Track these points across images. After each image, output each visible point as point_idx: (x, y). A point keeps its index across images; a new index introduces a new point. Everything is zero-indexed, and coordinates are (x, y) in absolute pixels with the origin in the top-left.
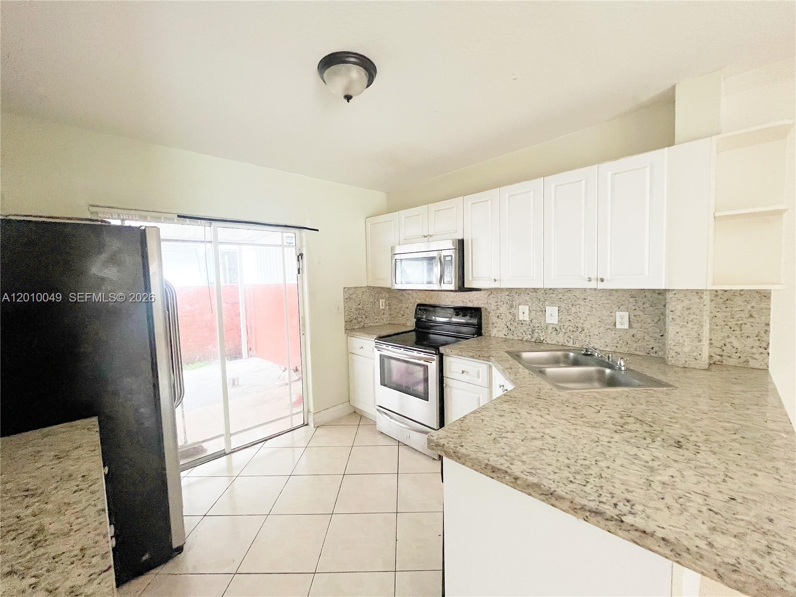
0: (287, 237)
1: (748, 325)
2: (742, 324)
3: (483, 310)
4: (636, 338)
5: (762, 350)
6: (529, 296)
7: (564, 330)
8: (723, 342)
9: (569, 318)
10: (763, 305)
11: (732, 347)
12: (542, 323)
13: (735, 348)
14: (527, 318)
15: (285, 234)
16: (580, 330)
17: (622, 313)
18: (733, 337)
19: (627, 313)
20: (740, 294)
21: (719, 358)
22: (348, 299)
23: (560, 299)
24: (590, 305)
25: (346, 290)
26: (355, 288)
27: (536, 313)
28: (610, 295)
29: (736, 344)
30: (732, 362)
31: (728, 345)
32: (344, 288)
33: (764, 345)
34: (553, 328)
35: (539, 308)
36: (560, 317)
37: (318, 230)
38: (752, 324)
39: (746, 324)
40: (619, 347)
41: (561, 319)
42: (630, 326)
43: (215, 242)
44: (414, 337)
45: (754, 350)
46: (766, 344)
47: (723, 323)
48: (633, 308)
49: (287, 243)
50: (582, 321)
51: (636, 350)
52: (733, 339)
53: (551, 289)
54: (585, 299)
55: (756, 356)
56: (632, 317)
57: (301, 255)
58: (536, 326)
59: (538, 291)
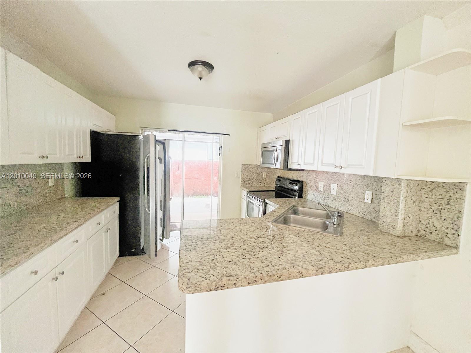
0: (215, 138)
1: (446, 210)
2: (441, 209)
3: (304, 183)
4: (375, 210)
5: (454, 232)
6: (324, 176)
7: (339, 200)
8: (428, 221)
9: (342, 192)
10: (457, 196)
11: (433, 226)
12: (329, 194)
13: (435, 227)
14: (322, 190)
15: (215, 137)
16: (347, 200)
17: (369, 192)
18: (435, 218)
19: (372, 192)
20: (442, 185)
21: (424, 232)
22: (243, 170)
23: (338, 179)
24: (353, 185)
25: (243, 165)
26: (248, 165)
27: (327, 187)
28: (363, 179)
29: (436, 224)
30: (432, 237)
31: (430, 223)
32: (242, 165)
33: (456, 227)
34: (334, 197)
35: (328, 184)
36: (338, 191)
37: (230, 135)
38: (449, 210)
39: (444, 209)
40: (365, 215)
41: (338, 192)
42: (372, 202)
43: (184, 141)
44: (274, 194)
45: (448, 231)
46: (458, 227)
47: (429, 207)
48: (375, 189)
49: (215, 141)
50: (348, 195)
51: (374, 219)
52: (434, 220)
53: (334, 173)
54: (351, 180)
55: (449, 236)
56: (374, 195)
57: (221, 147)
58: (326, 195)
59: (329, 173)
